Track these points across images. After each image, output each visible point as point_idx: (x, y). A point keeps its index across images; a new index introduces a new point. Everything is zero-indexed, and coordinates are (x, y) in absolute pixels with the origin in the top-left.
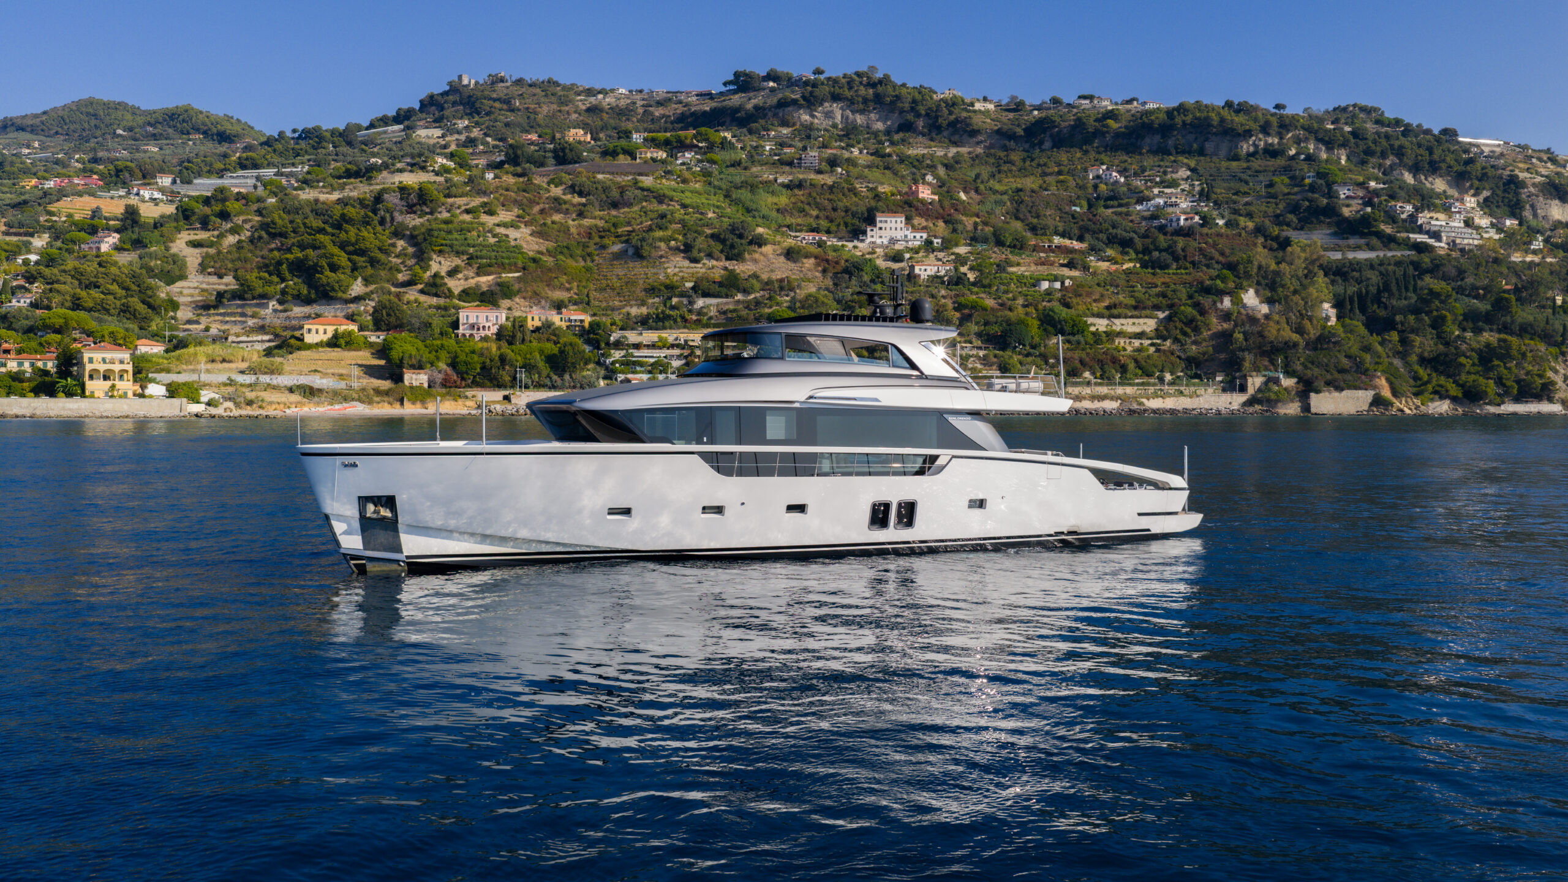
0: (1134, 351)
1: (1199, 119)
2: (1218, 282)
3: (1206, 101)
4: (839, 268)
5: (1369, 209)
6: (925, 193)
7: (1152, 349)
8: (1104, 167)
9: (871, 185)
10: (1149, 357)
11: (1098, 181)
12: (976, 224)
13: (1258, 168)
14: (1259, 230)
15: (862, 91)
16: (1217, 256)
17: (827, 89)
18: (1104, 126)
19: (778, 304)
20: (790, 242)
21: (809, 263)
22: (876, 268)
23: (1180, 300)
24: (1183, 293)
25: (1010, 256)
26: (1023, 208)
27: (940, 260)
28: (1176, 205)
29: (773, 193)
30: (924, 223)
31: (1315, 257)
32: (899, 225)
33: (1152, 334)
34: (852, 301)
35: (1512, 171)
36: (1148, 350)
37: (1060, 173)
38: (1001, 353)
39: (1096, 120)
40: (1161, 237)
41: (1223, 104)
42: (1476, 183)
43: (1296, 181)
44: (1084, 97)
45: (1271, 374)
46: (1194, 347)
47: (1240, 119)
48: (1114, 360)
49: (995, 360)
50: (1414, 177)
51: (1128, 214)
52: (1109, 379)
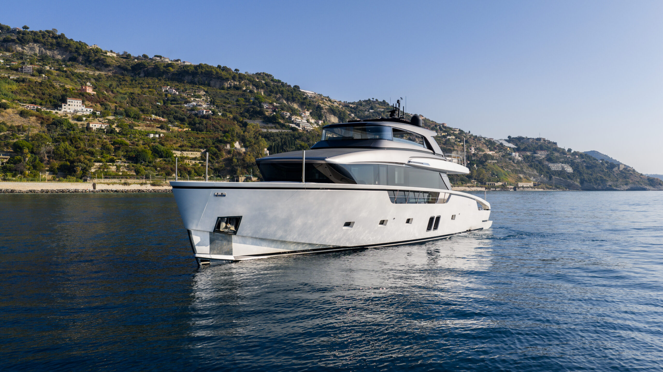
0: (193, 165)
1: (208, 71)
2: (225, 138)
3: (210, 64)
4: (49, 122)
5: (275, 113)
6: (90, 90)
7: (200, 165)
8: (169, 87)
9: (61, 84)
10: (199, 168)
11: (167, 93)
12: (116, 107)
13: (232, 94)
14: (235, 118)
15: (50, 40)
16: (220, 127)
17: (31, 36)
18: (167, 69)
19: (17, 138)
20: (21, 108)
21: (33, 119)
22: (69, 123)
23: (210, 145)
24: (210, 142)
25: (134, 122)
26: (134, 101)
27: (100, 121)
28: (201, 105)
29: (9, 83)
30: (91, 104)
31: (257, 130)
32: (79, 104)
33: (200, 159)
34: (58, 138)
35: (318, 103)
36: (198, 165)
37: (149, 88)
38: (135, 165)
39: (164, 67)
40: (197, 119)
41: (217, 66)
42: (307, 107)
43: (247, 100)
44: (158, 56)
45: (248, 176)
46: (217, 164)
47: (224, 73)
48: (185, 169)
49: (133, 168)
50: (287, 102)
51: (181, 108)
52: (184, 177)
